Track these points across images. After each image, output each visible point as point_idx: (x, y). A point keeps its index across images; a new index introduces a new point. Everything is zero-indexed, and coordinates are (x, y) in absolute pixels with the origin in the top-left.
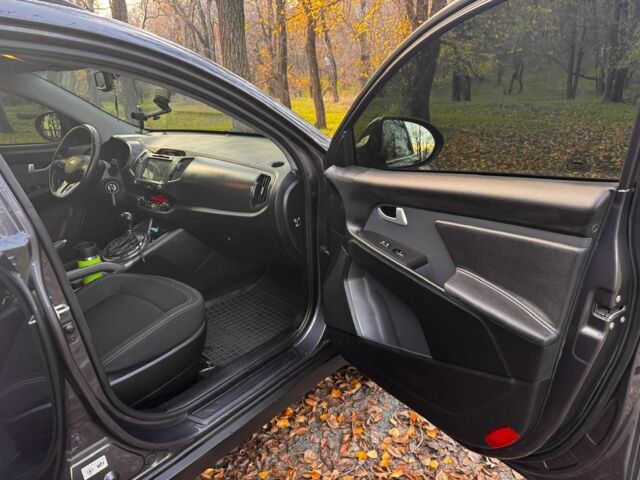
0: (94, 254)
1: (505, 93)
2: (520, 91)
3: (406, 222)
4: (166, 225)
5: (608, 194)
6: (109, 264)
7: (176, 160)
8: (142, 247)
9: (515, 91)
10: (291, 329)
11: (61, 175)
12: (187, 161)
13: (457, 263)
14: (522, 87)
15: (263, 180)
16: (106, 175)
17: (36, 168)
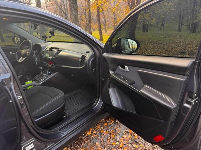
0: (30, 80)
1: (159, 30)
2: (164, 29)
3: (128, 70)
4: (53, 71)
5: (192, 62)
6: (35, 83)
7: (56, 51)
8: (45, 78)
9: (161, 29)
10: (92, 103)
11: (20, 55)
12: (59, 51)
13: (144, 83)
15: (83, 57)
16: (34, 55)
17: (12, 53)
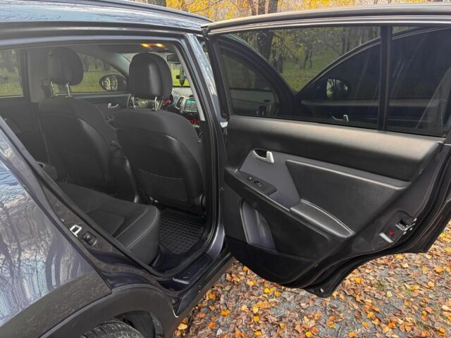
1: (301, 68)
2: (310, 67)
9: (307, 67)
14: (311, 64)
17: (112, 105)
